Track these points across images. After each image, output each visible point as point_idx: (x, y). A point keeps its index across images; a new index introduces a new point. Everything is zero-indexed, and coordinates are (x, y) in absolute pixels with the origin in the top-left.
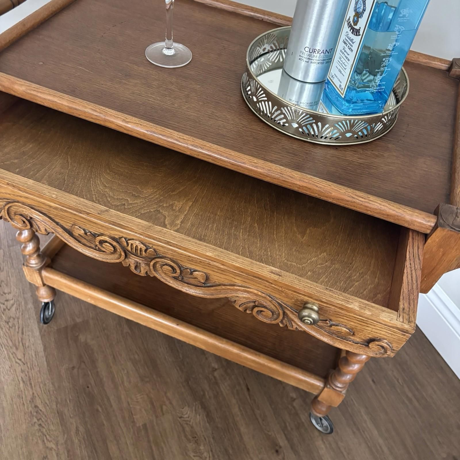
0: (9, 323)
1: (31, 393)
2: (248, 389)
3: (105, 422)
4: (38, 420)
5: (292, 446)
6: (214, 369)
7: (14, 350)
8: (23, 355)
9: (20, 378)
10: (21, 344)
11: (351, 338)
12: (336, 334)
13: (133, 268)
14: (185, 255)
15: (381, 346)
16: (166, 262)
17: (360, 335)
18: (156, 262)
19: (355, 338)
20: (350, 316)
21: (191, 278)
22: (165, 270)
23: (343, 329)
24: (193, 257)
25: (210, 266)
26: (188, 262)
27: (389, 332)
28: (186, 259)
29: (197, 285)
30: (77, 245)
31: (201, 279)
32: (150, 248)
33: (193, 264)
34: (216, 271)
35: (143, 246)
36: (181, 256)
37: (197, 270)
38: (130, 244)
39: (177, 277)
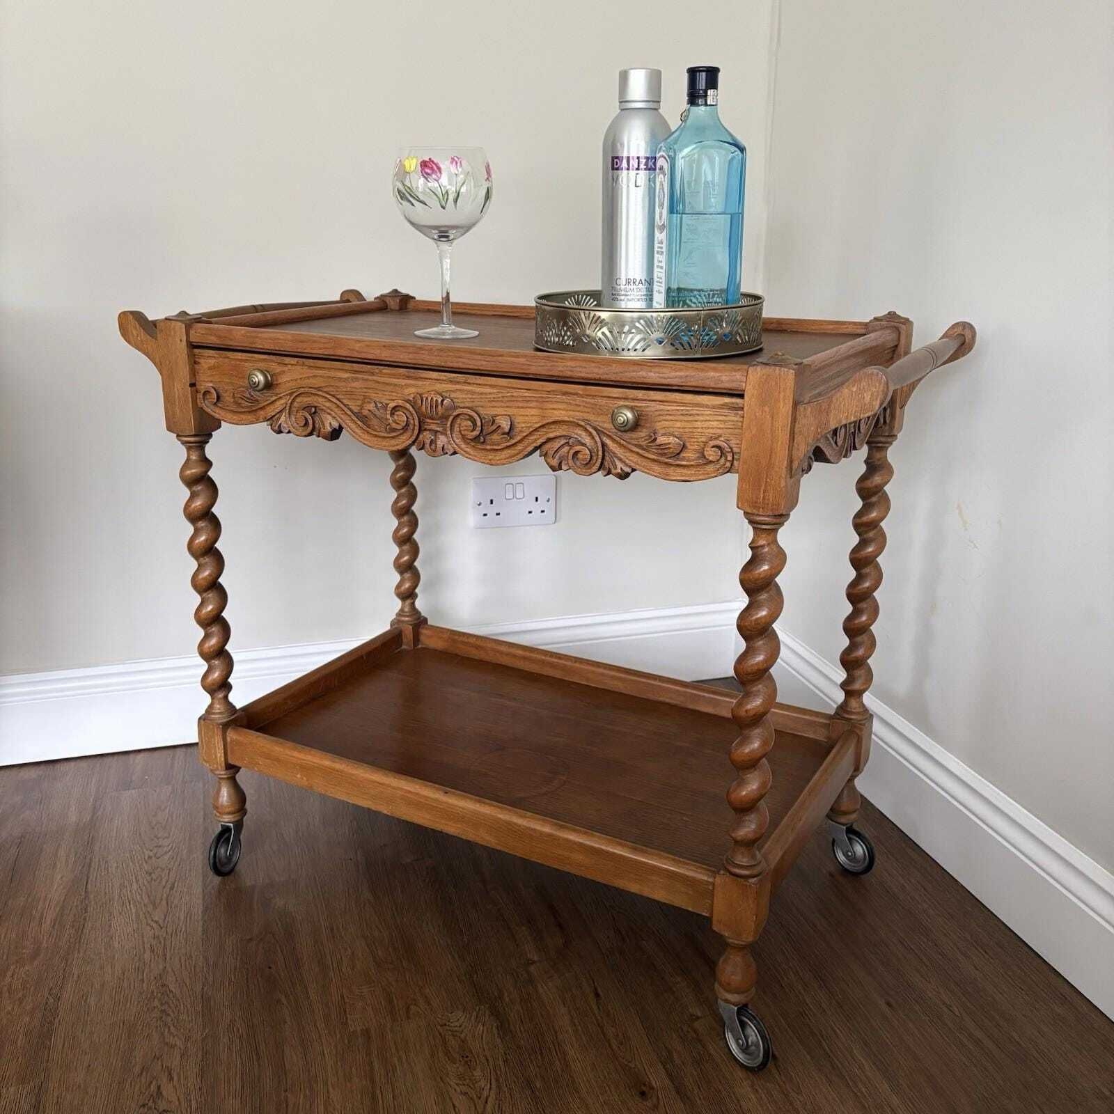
0: (153, 875)
1: (161, 967)
2: (597, 995)
3: (288, 1019)
4: (162, 1004)
5: (680, 1090)
6: (530, 962)
7: (150, 908)
8: (163, 917)
9: (147, 946)
10: (164, 902)
11: (684, 455)
12: (665, 454)
13: (427, 446)
14: (486, 394)
15: (718, 447)
16: (464, 412)
17: (692, 444)
18: (454, 418)
19: (689, 455)
20: (673, 410)
21: (494, 431)
22: (465, 428)
23: (672, 439)
24: (494, 393)
25: (513, 399)
26: (489, 404)
27: (721, 418)
28: (487, 400)
29: (500, 447)
30: (366, 436)
31: (506, 425)
32: (446, 397)
33: (495, 407)
34: (521, 405)
35: (438, 396)
36: (481, 398)
37: (498, 415)
38: (424, 399)
39: (478, 436)
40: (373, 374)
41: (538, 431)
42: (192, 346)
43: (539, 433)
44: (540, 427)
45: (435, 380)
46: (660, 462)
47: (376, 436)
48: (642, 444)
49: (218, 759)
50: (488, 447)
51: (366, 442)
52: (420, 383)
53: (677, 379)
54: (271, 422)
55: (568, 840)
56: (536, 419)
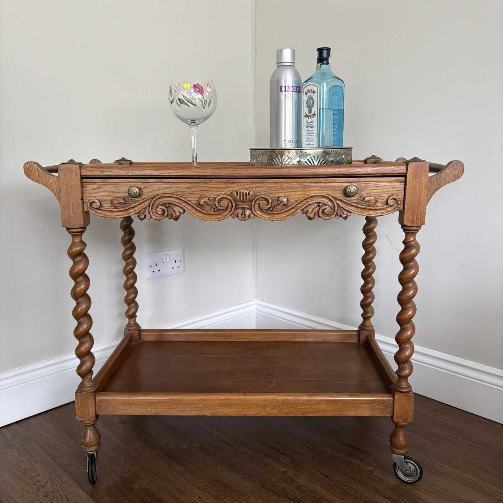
11: (377, 205)
12: (369, 205)
13: (240, 216)
14: (273, 187)
15: (394, 199)
16: (262, 197)
17: (381, 199)
18: (256, 201)
19: (379, 204)
20: (371, 185)
21: (278, 204)
22: (262, 205)
23: (372, 198)
24: (278, 186)
25: (289, 188)
26: (275, 192)
27: (394, 186)
28: (273, 190)
29: (282, 212)
30: (201, 215)
31: (285, 200)
32: (251, 191)
33: (278, 193)
34: (292, 190)
35: (247, 191)
36: (270, 189)
37: (281, 197)
38: (239, 193)
39: (269, 208)
40: (206, 183)
41: (303, 202)
42: (83, 177)
43: (303, 203)
44: (304, 200)
45: (244, 183)
46: (366, 209)
47: (208, 214)
48: (357, 202)
49: (91, 414)
50: (275, 213)
51: (202, 218)
52: (235, 185)
53: (374, 171)
54: (138, 214)
55: (318, 400)
56: (301, 196)
